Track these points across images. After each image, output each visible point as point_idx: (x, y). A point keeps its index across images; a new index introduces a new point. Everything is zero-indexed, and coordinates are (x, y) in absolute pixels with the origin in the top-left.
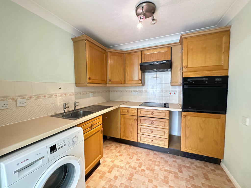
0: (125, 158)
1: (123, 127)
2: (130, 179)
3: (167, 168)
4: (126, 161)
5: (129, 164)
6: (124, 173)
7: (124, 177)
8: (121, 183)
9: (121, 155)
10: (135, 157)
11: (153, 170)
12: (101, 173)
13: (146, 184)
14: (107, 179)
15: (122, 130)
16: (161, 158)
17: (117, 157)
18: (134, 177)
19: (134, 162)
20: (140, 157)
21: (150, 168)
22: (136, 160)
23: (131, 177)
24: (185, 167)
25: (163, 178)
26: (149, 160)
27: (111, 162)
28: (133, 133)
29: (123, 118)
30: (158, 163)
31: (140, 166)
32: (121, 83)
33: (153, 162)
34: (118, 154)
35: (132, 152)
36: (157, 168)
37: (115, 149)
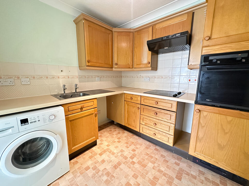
0: (122, 146)
1: (127, 114)
2: (115, 167)
3: (162, 169)
4: (120, 149)
5: (122, 152)
6: (113, 160)
7: (111, 164)
8: (105, 168)
9: (119, 142)
10: (133, 147)
11: (144, 166)
12: (93, 153)
13: (130, 178)
14: (95, 160)
15: (126, 117)
16: (162, 155)
17: (114, 143)
18: (121, 167)
19: (129, 151)
20: (137, 148)
21: (142, 163)
22: (132, 151)
23: (117, 166)
24: (188, 174)
25: (151, 178)
26: (146, 154)
27: (106, 145)
28: (135, 123)
29: (127, 105)
30: (154, 160)
31: (132, 158)
32: (129, 67)
33: (149, 157)
34: (117, 140)
35: (132, 141)
36: (150, 165)
37: (117, 135)
